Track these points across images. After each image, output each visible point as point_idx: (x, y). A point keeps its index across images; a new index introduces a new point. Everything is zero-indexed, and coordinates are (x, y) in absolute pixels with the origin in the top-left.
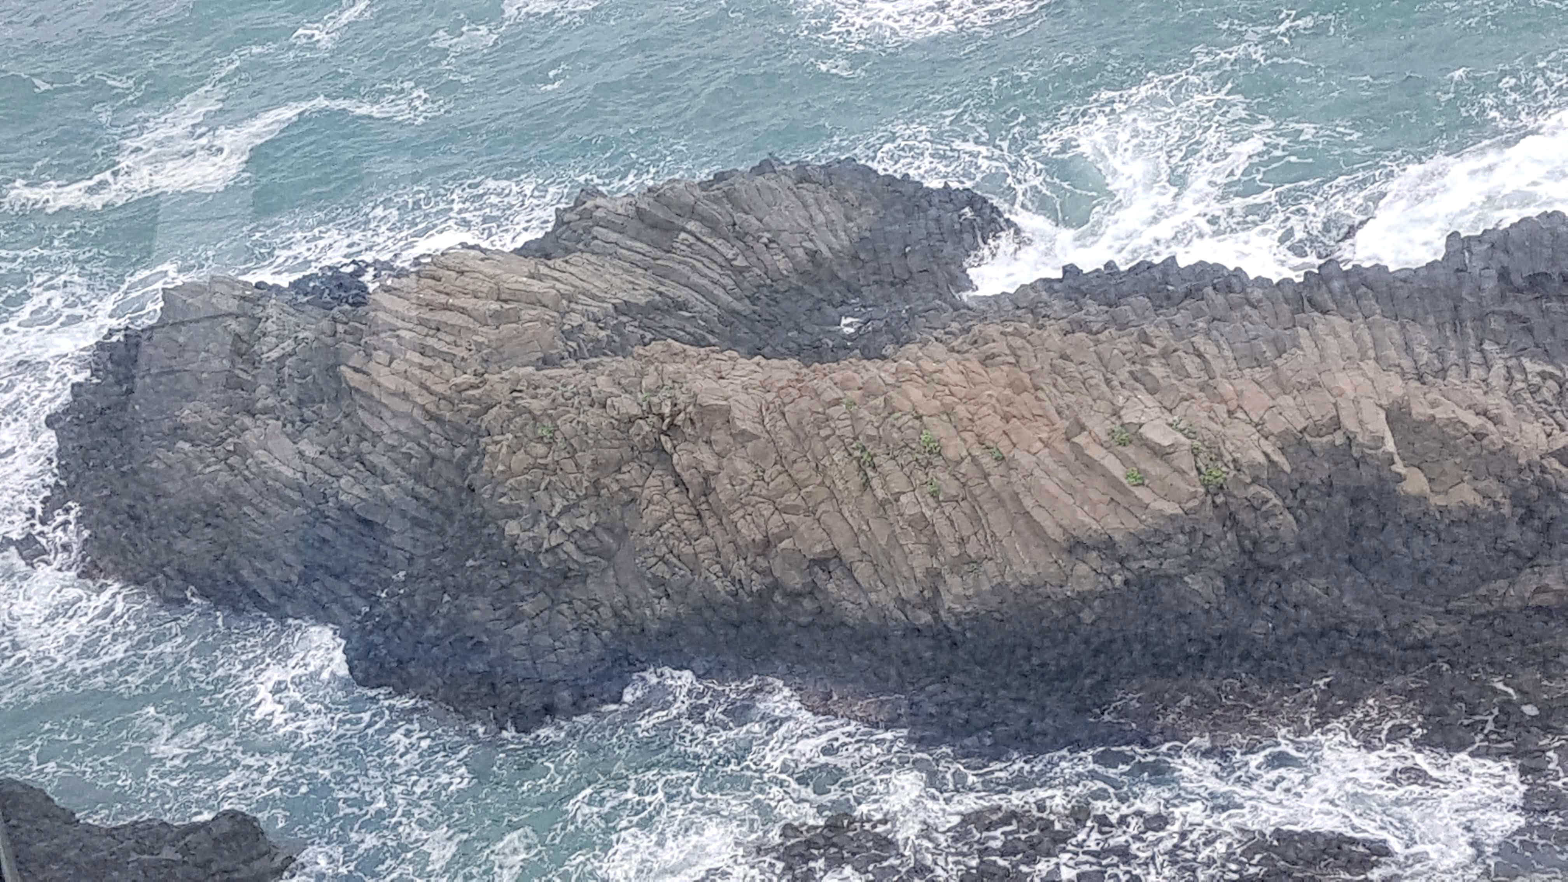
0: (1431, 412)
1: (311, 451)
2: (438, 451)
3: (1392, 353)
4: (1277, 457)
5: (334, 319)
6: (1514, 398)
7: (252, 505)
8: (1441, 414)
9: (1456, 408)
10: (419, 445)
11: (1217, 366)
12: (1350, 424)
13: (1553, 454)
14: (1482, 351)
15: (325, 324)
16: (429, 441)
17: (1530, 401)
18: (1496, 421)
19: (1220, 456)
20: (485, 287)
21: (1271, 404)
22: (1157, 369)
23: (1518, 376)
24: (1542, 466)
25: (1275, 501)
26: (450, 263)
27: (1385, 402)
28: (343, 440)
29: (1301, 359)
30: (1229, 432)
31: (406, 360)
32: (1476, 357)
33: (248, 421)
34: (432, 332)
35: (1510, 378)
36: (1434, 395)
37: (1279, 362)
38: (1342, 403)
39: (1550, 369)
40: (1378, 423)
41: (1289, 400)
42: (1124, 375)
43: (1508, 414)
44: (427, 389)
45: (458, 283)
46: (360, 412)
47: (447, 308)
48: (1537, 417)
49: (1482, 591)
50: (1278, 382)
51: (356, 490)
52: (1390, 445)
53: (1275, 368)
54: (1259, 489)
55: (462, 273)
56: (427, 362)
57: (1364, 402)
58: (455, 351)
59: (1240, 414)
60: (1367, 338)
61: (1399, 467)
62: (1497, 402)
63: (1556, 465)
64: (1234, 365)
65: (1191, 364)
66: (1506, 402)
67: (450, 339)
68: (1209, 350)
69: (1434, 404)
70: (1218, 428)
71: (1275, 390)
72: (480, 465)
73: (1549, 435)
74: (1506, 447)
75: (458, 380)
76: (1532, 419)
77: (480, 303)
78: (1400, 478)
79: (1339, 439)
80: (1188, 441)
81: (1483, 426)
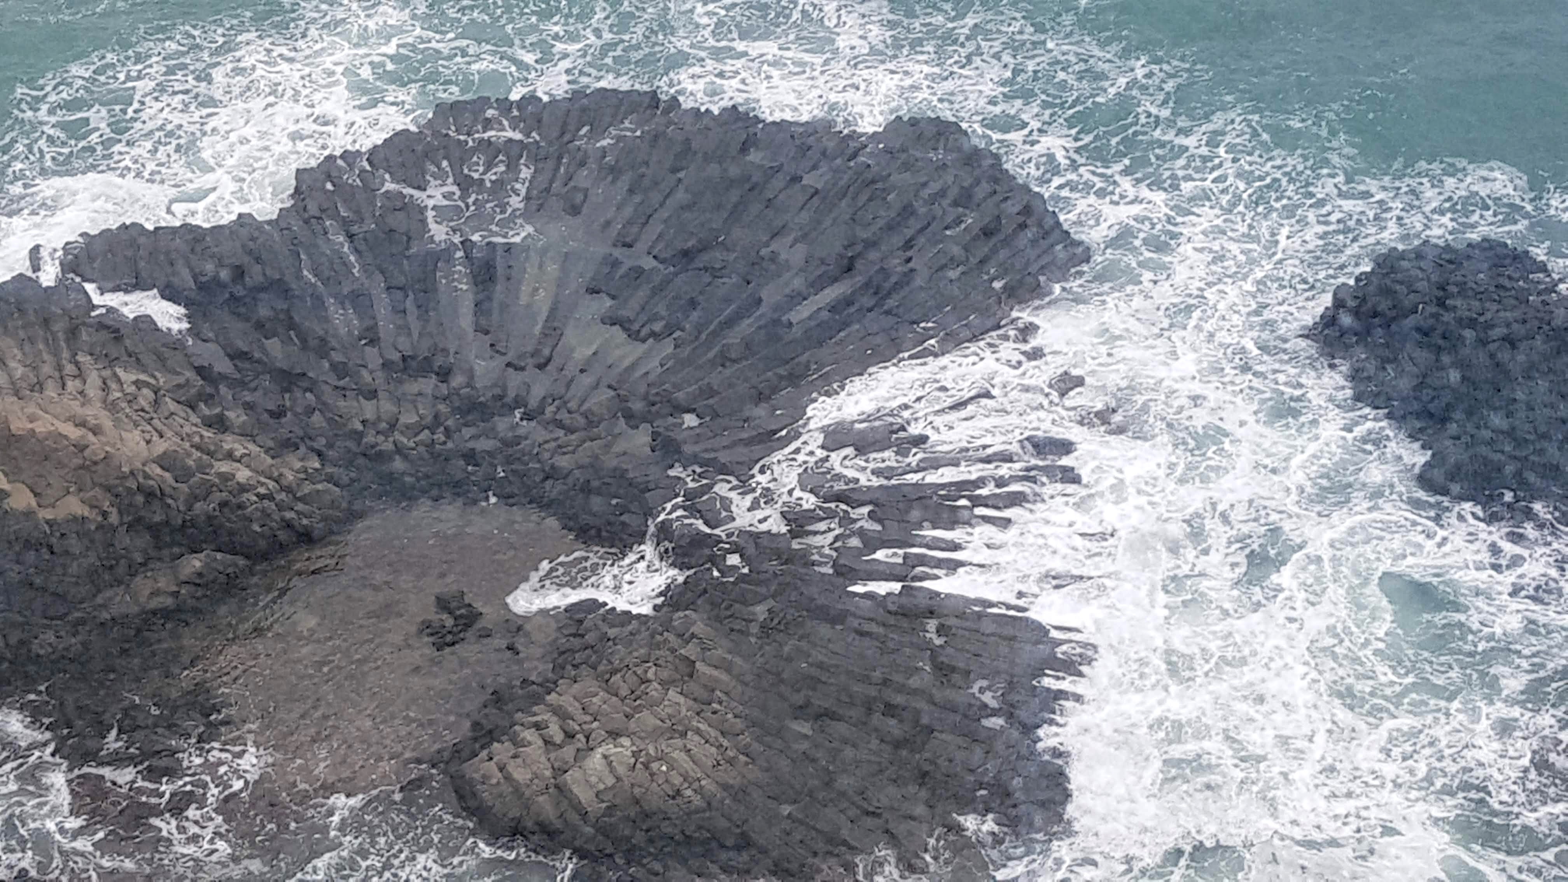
0: (30, 426)
6: (111, 407)
8: (40, 428)
9: (55, 422)
13: (154, 461)
14: (76, 364)
17: (128, 410)
18: (96, 431)
23: (114, 386)
24: (144, 473)
32: (70, 369)
35: (105, 388)
36: (32, 409)
39: (143, 377)
43: (107, 423)
48: (136, 425)
49: (99, 600)
61: (3, 484)
62: (95, 413)
63: (159, 471)
66: (104, 412)
69: (32, 419)
73: (148, 442)
74: (108, 456)
76: (131, 427)
78: (5, 494)
81: (82, 437)
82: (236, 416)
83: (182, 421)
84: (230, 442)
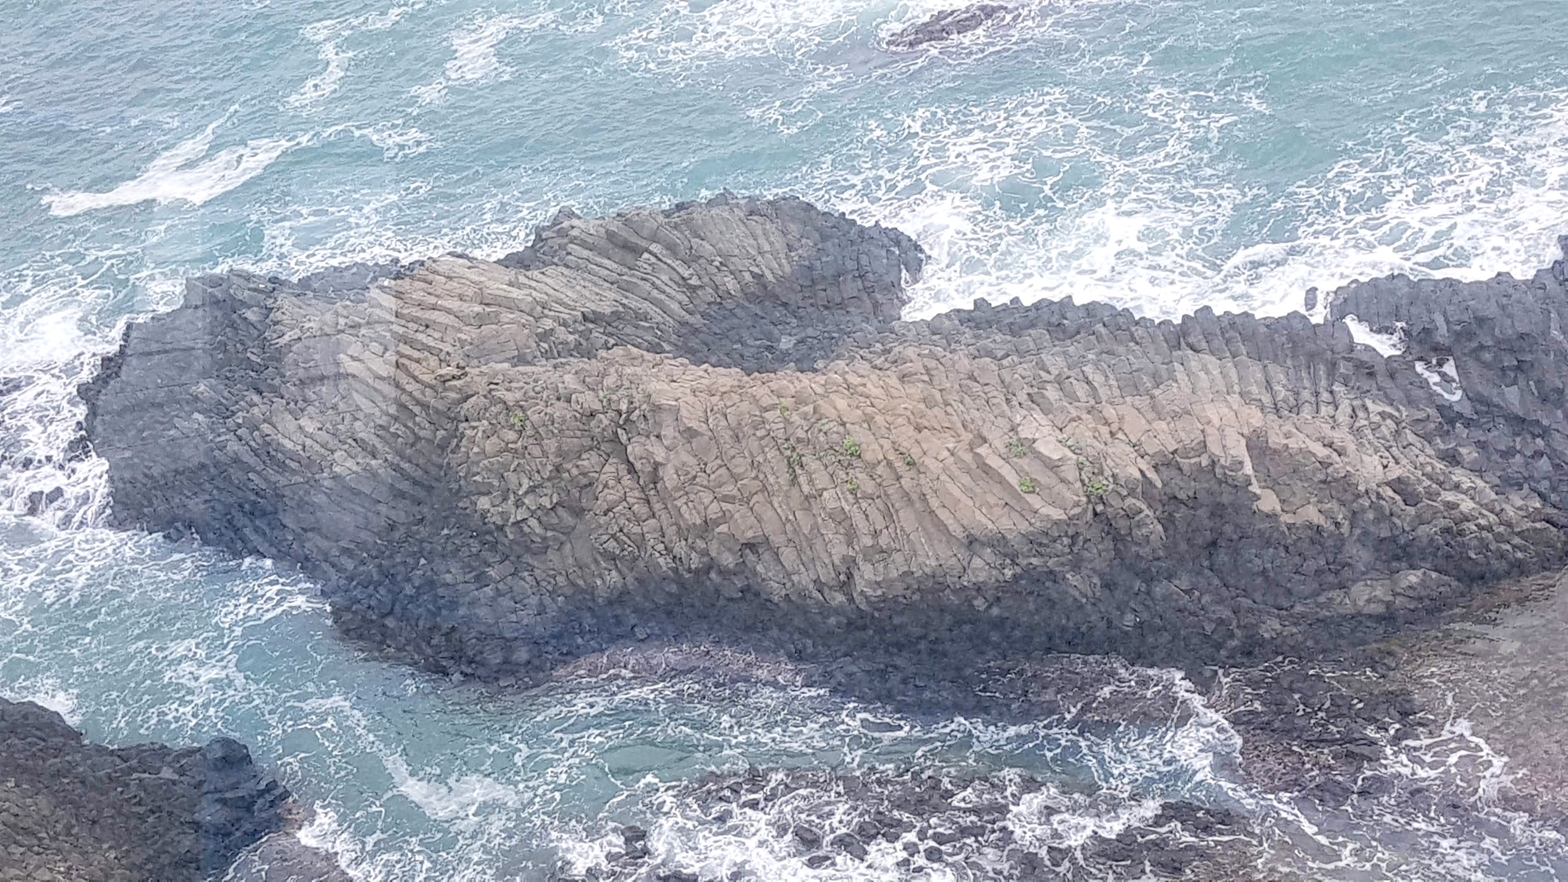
0: (1285, 441)
1: (310, 427)
2: (422, 433)
3: (1254, 389)
4: (1151, 475)
5: (337, 314)
6: (1356, 432)
7: (256, 472)
8: (1293, 444)
9: (1307, 440)
10: (406, 426)
11: (1103, 392)
12: (1215, 449)
13: (1388, 484)
14: (1331, 392)
15: (329, 317)
16: (415, 423)
17: (1371, 437)
18: (1341, 452)
19: (1101, 472)
20: (470, 293)
21: (1147, 427)
22: (1052, 393)
23: (1361, 414)
24: (1378, 494)
25: (1147, 512)
26: (440, 269)
27: (1246, 431)
28: (339, 419)
29: (1175, 390)
30: (1110, 451)
31: (398, 352)
32: (1325, 396)
33: (256, 398)
34: (422, 328)
35: (1354, 415)
36: (1288, 427)
37: (1156, 392)
38: (1209, 430)
39: (1388, 409)
40: (1240, 450)
41: (1163, 425)
42: (1022, 397)
43: (1351, 447)
44: (415, 378)
45: (447, 287)
46: (355, 395)
47: (434, 308)
48: (1376, 452)
49: (1322, 599)
50: (1154, 408)
51: (350, 463)
52: (1248, 469)
53: (1152, 397)
54: (1134, 501)
55: (450, 278)
56: (416, 354)
57: (1228, 431)
58: (441, 346)
59: (1120, 435)
60: (1233, 374)
61: (1255, 488)
63: (1390, 493)
64: (1117, 392)
65: (1081, 390)
66: (1351, 437)
67: (437, 335)
68: (1097, 379)
69: (1287, 436)
70: (1103, 446)
71: (1151, 415)
72: (458, 446)
73: (1385, 467)
74: (1348, 475)
75: (443, 372)
76: (1371, 451)
77: (465, 305)
78: (1257, 498)
79: (1205, 461)
80: (1075, 457)
81: (1329, 457)
82: (1468, 453)
83: (1417, 452)
84: (1459, 475)
